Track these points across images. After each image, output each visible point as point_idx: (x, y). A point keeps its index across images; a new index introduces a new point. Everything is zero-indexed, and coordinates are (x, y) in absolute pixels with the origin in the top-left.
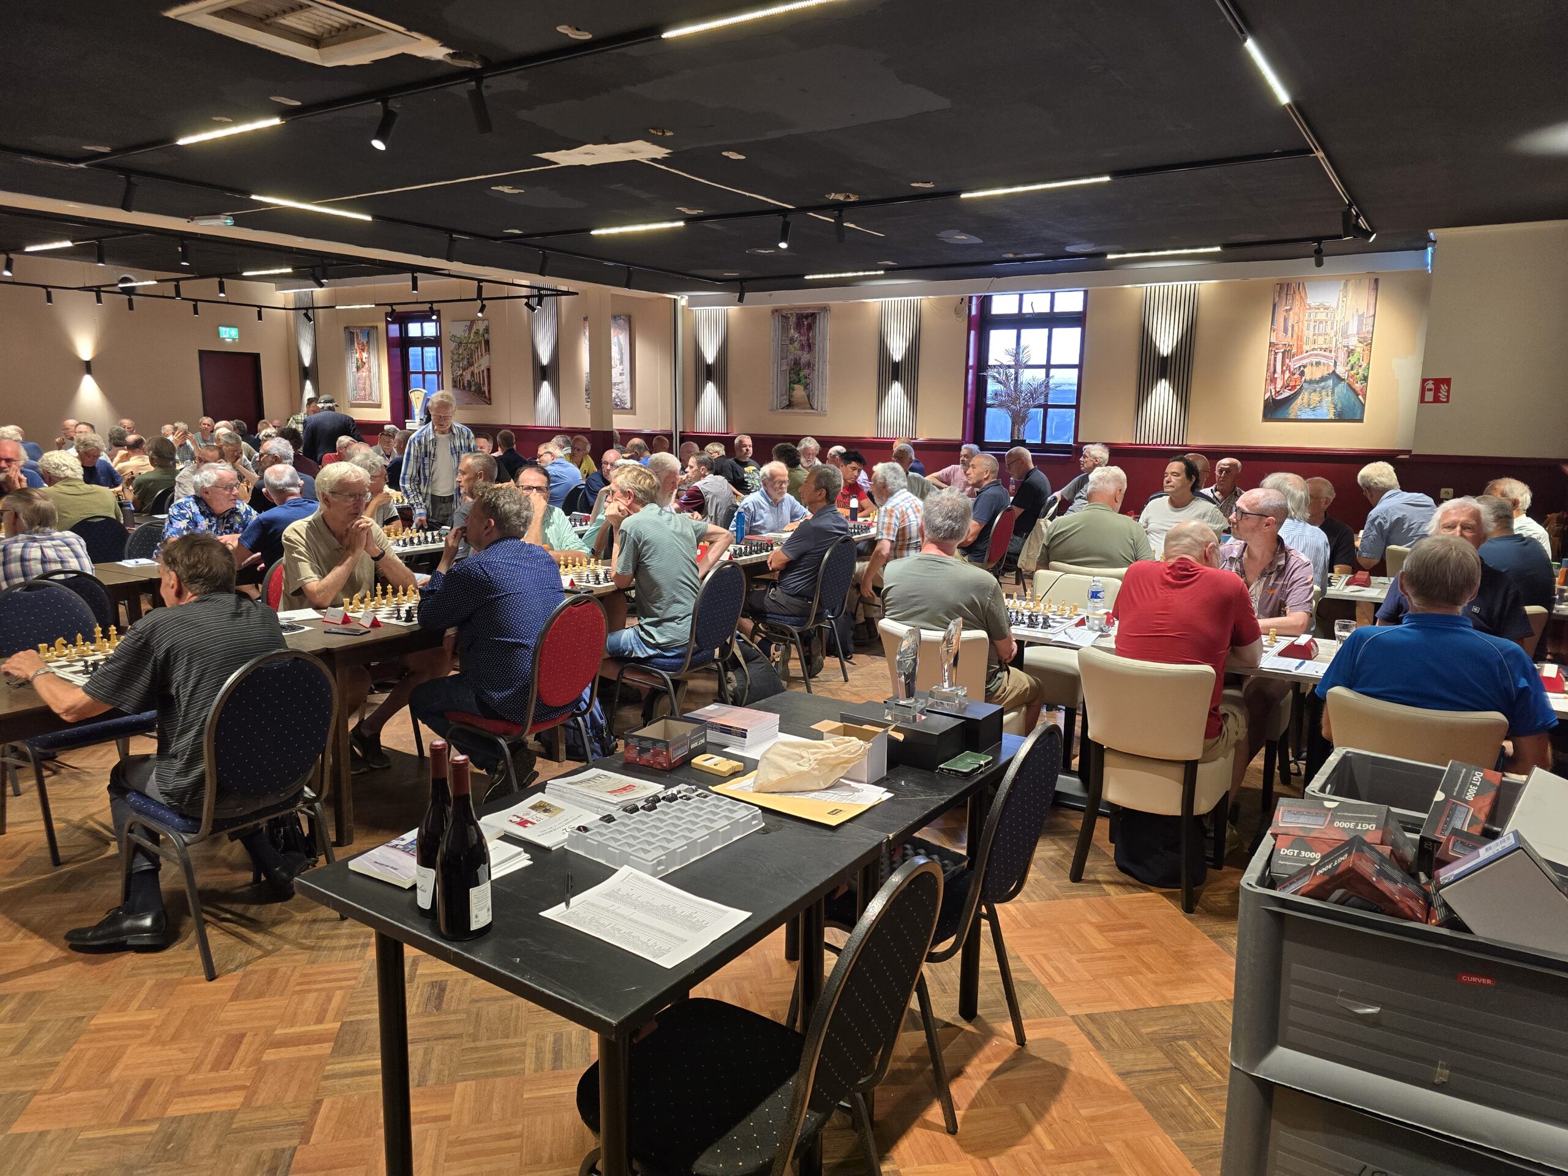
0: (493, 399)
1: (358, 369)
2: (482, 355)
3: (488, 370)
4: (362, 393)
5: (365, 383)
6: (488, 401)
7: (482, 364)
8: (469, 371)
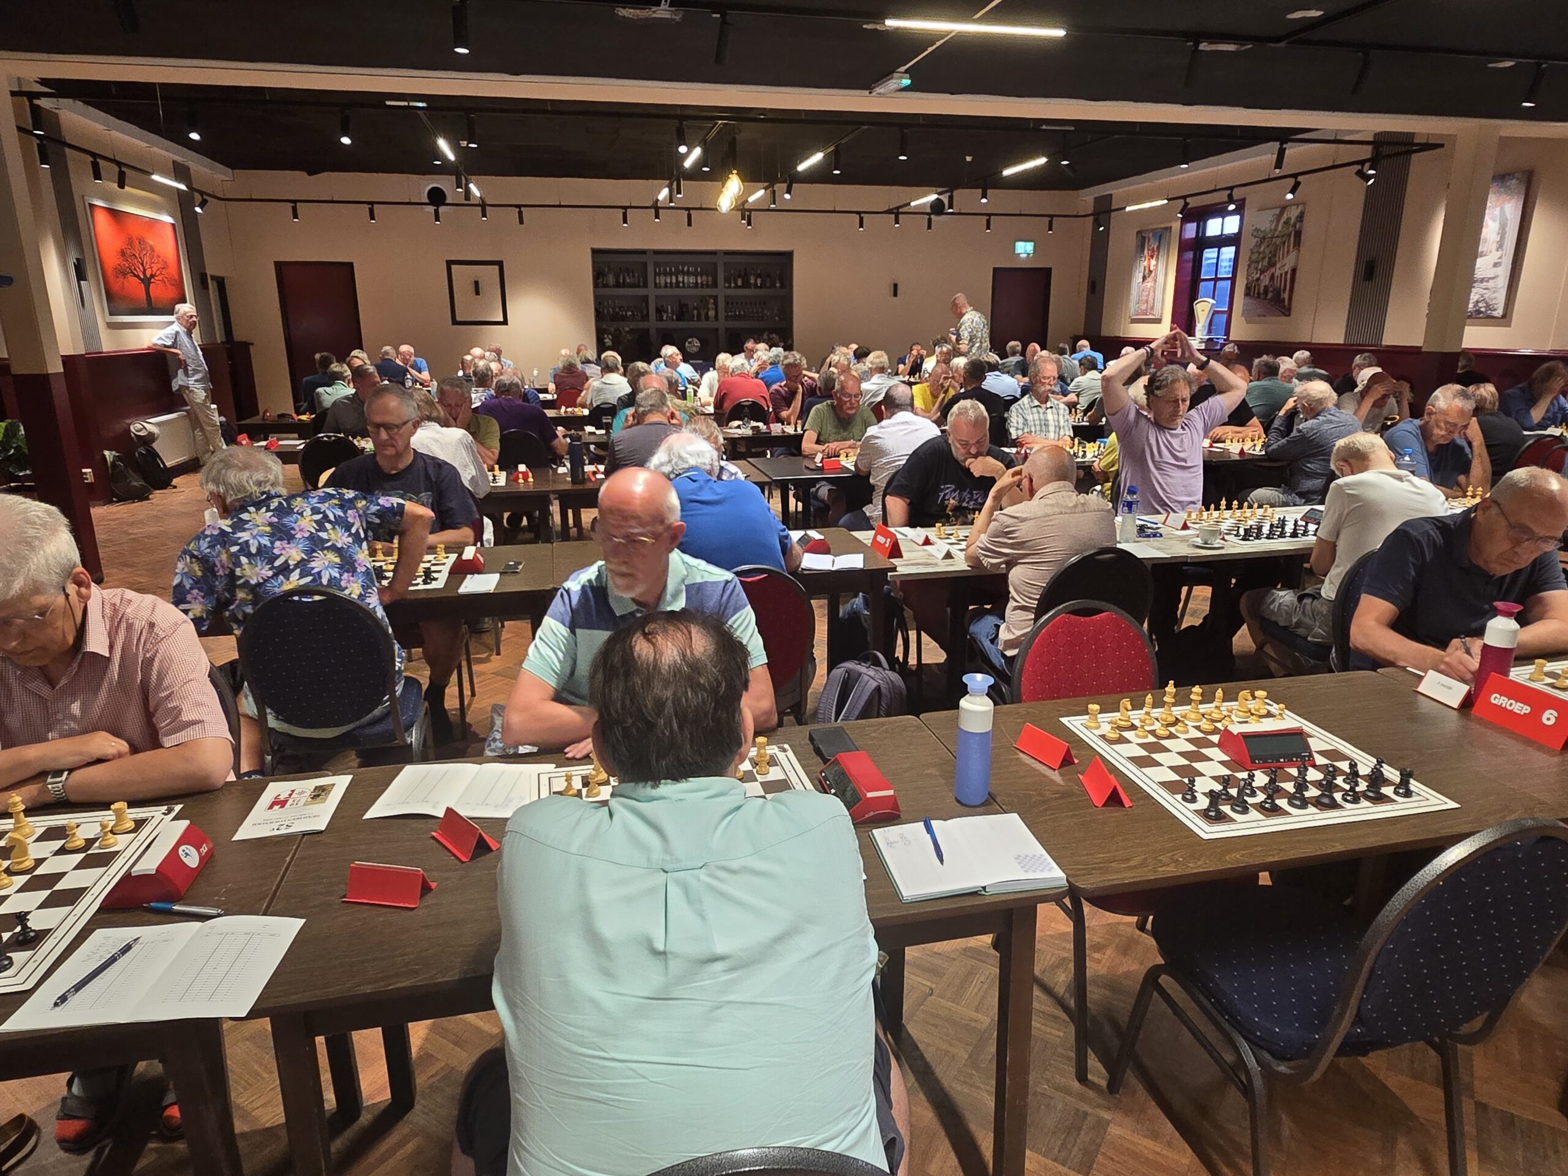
0: (1293, 309)
1: (1144, 278)
2: (1288, 251)
3: (1294, 271)
4: (1144, 307)
5: (1148, 295)
6: (1286, 311)
7: (1286, 263)
8: (1268, 274)
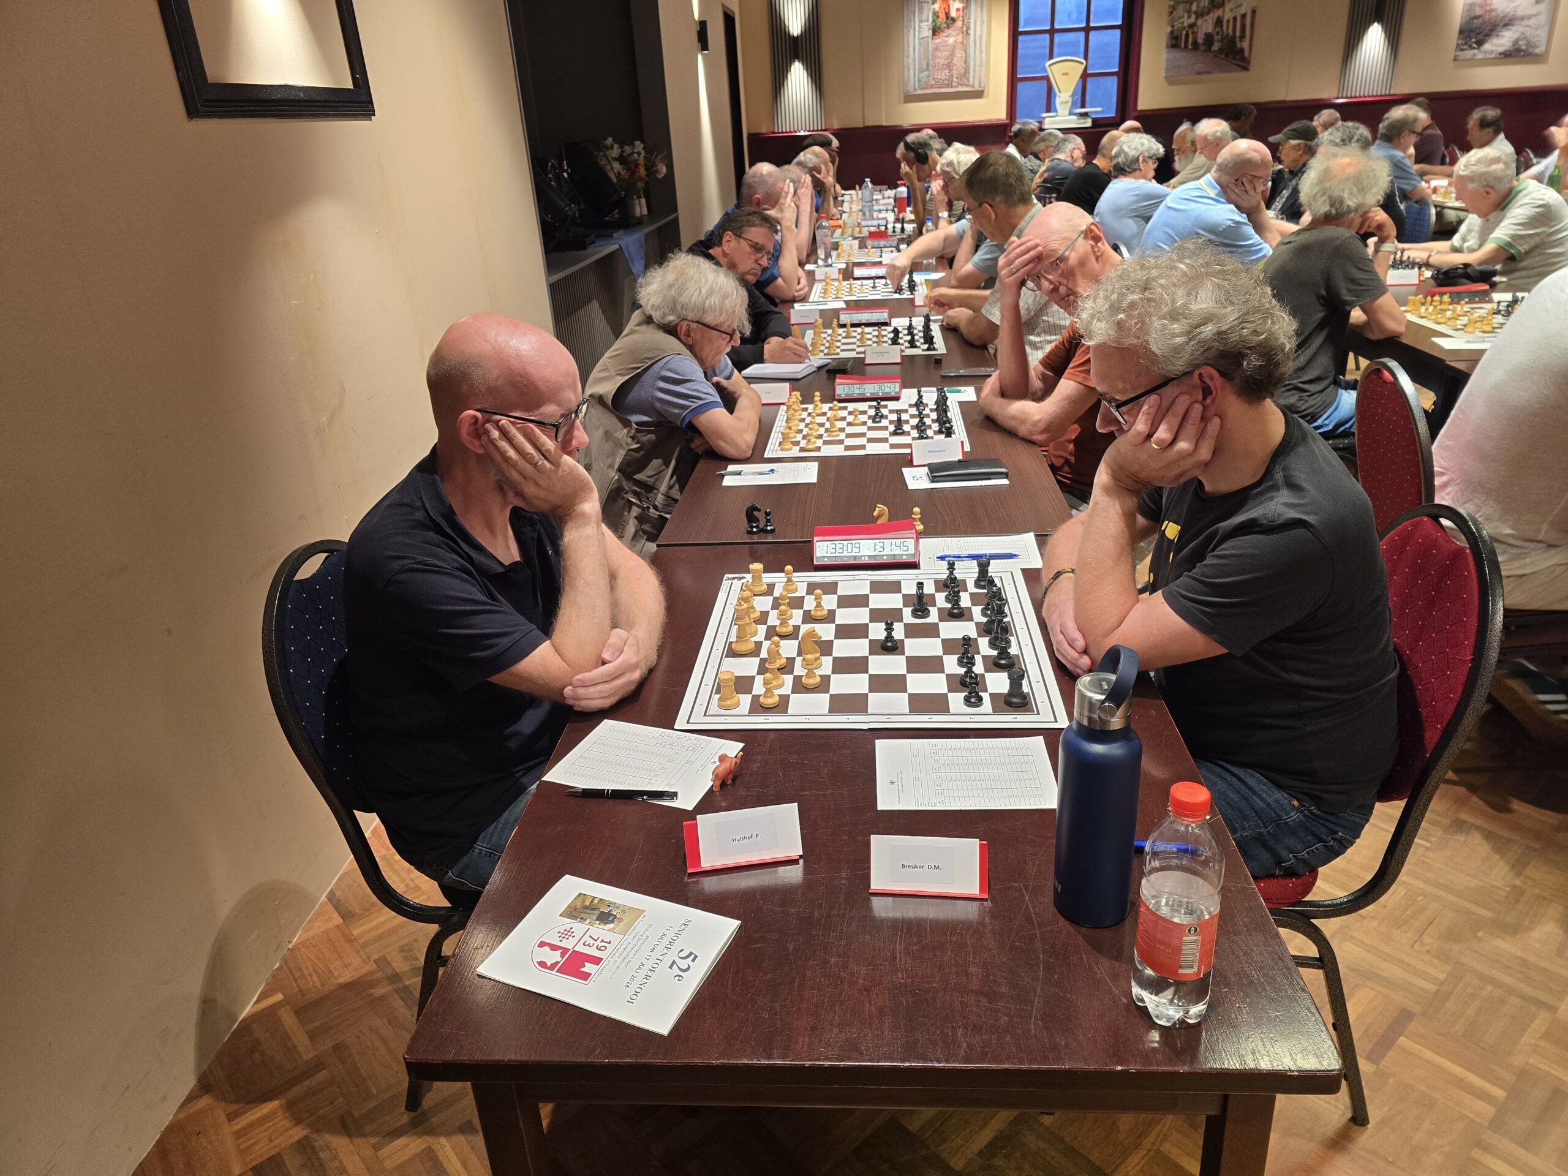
1: (936, 31)
4: (943, 75)
5: (952, 55)
6: (1246, 64)
7: (1242, 3)
